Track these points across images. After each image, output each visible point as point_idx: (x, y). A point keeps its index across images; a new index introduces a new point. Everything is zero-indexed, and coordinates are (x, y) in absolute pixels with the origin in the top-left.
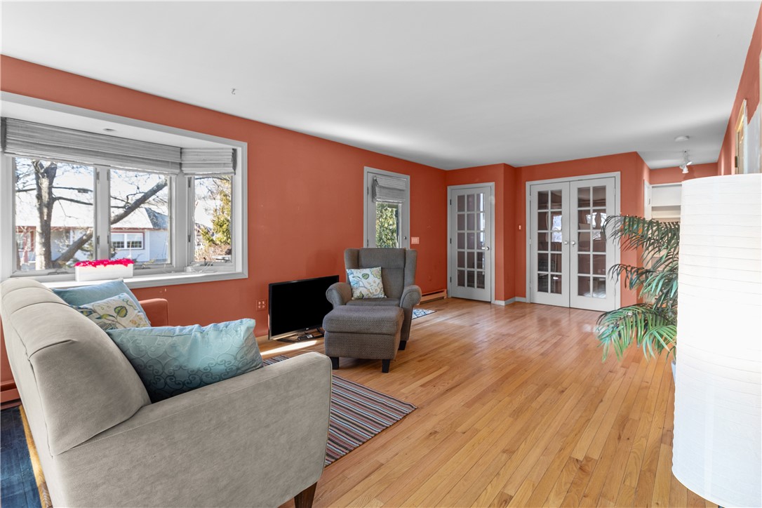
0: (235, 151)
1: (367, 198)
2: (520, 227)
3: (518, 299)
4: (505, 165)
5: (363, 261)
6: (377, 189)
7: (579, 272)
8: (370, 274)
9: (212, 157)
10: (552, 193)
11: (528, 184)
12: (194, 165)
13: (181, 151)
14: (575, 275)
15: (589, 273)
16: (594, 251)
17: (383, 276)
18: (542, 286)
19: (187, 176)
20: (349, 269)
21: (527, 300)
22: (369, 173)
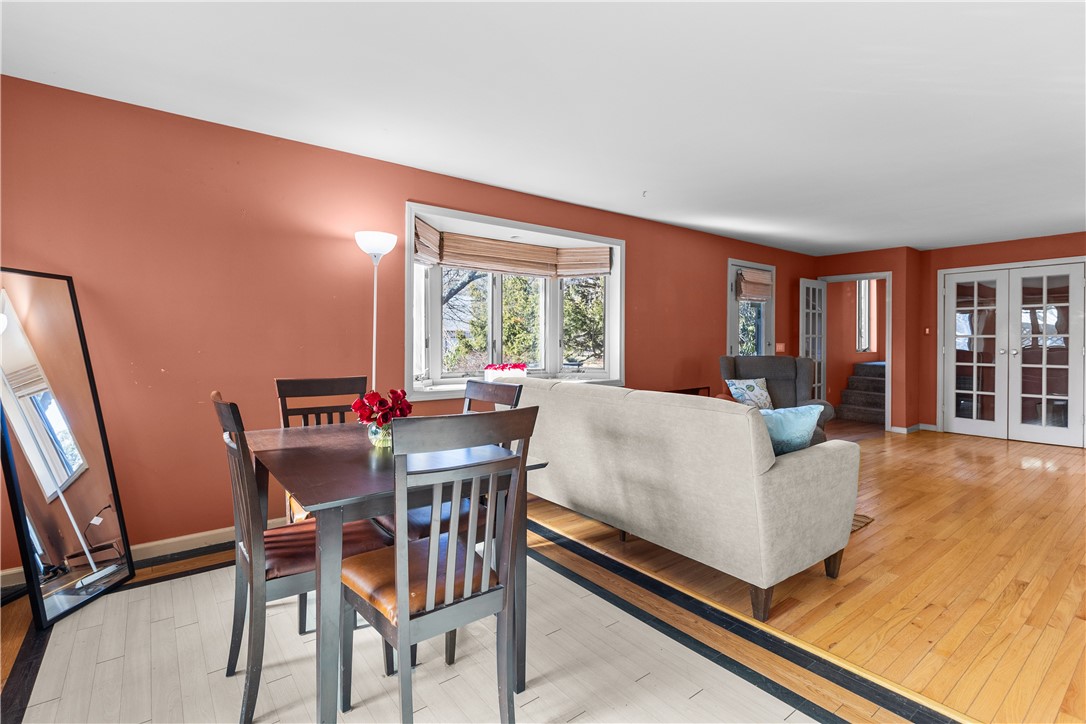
0: (611, 249)
1: (730, 295)
2: (927, 330)
3: (923, 426)
4: (908, 248)
5: (742, 370)
6: (742, 284)
7: (1023, 392)
8: (754, 385)
9: (588, 257)
10: (979, 285)
11: (941, 273)
12: (569, 267)
13: (557, 251)
14: (1017, 396)
15: (1041, 393)
16: (1048, 363)
17: (769, 389)
18: (962, 412)
19: (559, 278)
20: (729, 379)
21: (939, 428)
22: (733, 265)
